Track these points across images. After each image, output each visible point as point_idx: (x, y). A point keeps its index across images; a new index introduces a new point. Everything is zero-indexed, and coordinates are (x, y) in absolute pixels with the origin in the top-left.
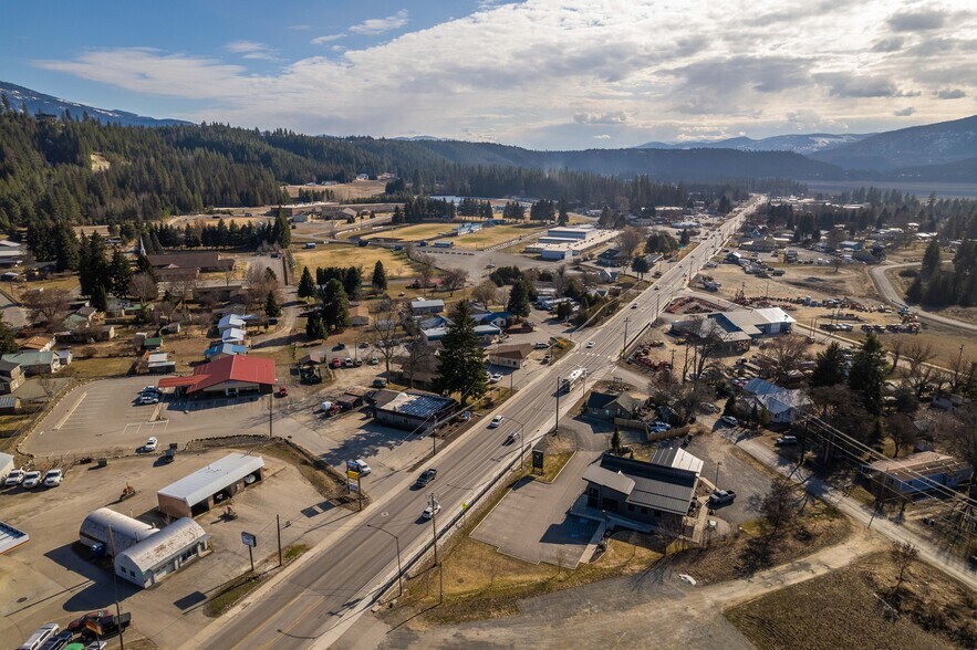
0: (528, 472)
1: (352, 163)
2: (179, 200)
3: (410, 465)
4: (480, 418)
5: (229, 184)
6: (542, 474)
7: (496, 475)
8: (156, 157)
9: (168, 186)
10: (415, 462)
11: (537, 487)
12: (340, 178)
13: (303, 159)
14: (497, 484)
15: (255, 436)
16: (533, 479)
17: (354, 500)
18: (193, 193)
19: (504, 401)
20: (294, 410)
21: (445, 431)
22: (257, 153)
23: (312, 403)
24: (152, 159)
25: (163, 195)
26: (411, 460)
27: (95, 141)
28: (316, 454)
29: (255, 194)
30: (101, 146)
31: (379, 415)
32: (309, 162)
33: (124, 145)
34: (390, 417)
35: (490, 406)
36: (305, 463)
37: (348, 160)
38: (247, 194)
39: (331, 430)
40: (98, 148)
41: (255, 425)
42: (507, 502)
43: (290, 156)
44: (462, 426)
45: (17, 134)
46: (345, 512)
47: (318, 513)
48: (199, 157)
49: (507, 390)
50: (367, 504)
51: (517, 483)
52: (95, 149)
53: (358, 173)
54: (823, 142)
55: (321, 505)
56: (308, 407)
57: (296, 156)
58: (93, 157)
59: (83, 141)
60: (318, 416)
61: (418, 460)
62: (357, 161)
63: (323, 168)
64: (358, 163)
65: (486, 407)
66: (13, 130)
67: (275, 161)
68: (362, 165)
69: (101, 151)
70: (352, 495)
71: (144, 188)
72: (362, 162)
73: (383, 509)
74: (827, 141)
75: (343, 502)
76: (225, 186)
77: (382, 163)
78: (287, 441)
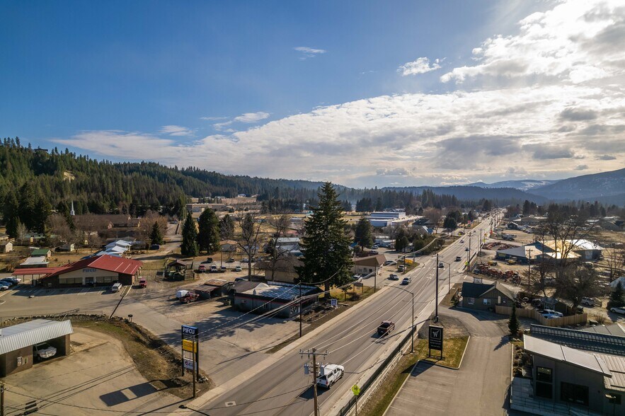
0: (423, 356)
1: (235, 187)
2: (116, 197)
3: (271, 346)
4: (346, 307)
5: (151, 190)
6: (442, 358)
7: (384, 357)
8: (107, 175)
9: (110, 189)
10: (277, 343)
11: (441, 373)
12: (227, 195)
13: (204, 183)
14: (389, 368)
15: (93, 316)
16: (432, 364)
17: (187, 384)
18: (126, 195)
19: (368, 296)
20: (148, 298)
21: (310, 316)
22: (174, 178)
23: (168, 294)
24: (104, 176)
25: (106, 194)
26: (270, 342)
27: (69, 163)
28: (156, 333)
29: (168, 197)
30: (73, 168)
31: (238, 300)
32: (208, 185)
33: (87, 168)
34: (249, 302)
35: (355, 298)
36: (138, 340)
37: (233, 185)
38: (163, 198)
39: (183, 314)
40: (70, 168)
41: (101, 307)
42: (408, 390)
43: (196, 181)
44: (328, 313)
45: (19, 159)
46: (171, 398)
47: (126, 399)
48: (136, 177)
49: (369, 288)
50: (206, 389)
51: (416, 368)
52: (68, 169)
53: (239, 193)
54: (530, 185)
55: (133, 389)
56: (164, 296)
57: (199, 181)
58: (65, 174)
59: (60, 163)
60: (172, 303)
61: (280, 342)
62: (239, 186)
63: (217, 189)
64: (239, 187)
65: (351, 300)
66: (17, 156)
67: (186, 183)
68: (242, 189)
69: (71, 170)
70: (187, 377)
71: (94, 189)
72: (242, 187)
73: (229, 396)
74: (533, 184)
75: (171, 385)
76: (149, 191)
77: (255, 188)
78: (127, 321)
